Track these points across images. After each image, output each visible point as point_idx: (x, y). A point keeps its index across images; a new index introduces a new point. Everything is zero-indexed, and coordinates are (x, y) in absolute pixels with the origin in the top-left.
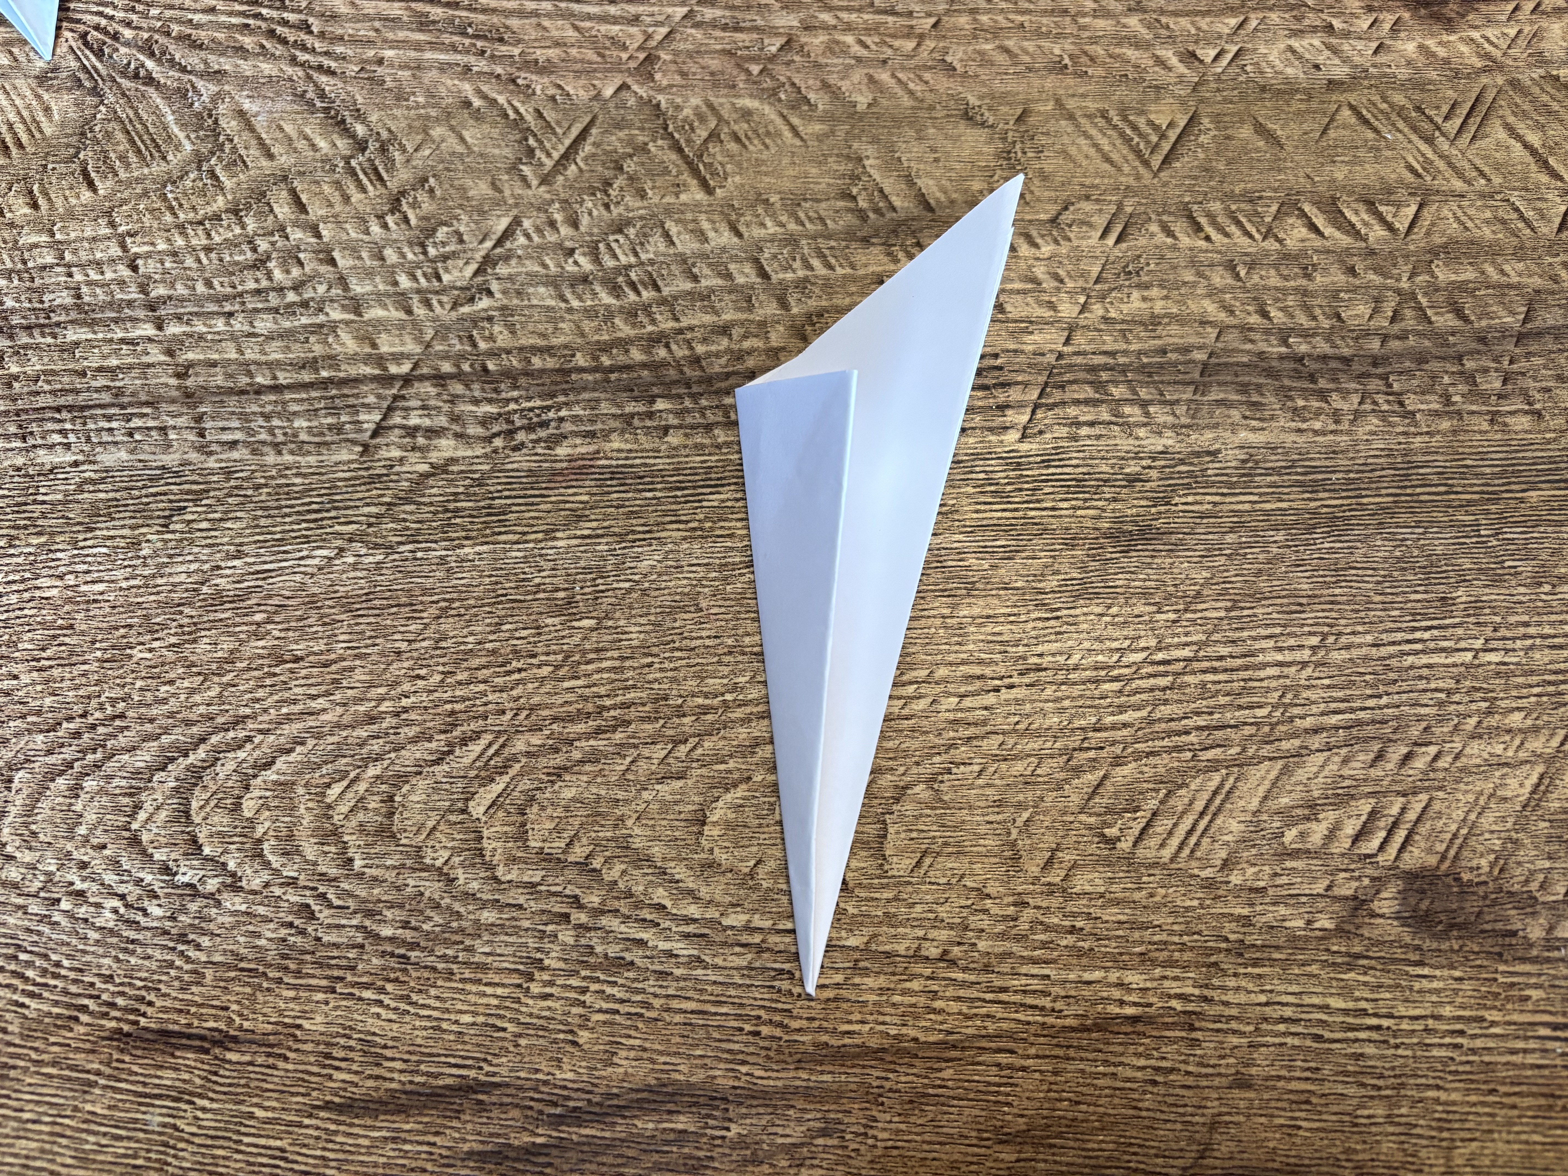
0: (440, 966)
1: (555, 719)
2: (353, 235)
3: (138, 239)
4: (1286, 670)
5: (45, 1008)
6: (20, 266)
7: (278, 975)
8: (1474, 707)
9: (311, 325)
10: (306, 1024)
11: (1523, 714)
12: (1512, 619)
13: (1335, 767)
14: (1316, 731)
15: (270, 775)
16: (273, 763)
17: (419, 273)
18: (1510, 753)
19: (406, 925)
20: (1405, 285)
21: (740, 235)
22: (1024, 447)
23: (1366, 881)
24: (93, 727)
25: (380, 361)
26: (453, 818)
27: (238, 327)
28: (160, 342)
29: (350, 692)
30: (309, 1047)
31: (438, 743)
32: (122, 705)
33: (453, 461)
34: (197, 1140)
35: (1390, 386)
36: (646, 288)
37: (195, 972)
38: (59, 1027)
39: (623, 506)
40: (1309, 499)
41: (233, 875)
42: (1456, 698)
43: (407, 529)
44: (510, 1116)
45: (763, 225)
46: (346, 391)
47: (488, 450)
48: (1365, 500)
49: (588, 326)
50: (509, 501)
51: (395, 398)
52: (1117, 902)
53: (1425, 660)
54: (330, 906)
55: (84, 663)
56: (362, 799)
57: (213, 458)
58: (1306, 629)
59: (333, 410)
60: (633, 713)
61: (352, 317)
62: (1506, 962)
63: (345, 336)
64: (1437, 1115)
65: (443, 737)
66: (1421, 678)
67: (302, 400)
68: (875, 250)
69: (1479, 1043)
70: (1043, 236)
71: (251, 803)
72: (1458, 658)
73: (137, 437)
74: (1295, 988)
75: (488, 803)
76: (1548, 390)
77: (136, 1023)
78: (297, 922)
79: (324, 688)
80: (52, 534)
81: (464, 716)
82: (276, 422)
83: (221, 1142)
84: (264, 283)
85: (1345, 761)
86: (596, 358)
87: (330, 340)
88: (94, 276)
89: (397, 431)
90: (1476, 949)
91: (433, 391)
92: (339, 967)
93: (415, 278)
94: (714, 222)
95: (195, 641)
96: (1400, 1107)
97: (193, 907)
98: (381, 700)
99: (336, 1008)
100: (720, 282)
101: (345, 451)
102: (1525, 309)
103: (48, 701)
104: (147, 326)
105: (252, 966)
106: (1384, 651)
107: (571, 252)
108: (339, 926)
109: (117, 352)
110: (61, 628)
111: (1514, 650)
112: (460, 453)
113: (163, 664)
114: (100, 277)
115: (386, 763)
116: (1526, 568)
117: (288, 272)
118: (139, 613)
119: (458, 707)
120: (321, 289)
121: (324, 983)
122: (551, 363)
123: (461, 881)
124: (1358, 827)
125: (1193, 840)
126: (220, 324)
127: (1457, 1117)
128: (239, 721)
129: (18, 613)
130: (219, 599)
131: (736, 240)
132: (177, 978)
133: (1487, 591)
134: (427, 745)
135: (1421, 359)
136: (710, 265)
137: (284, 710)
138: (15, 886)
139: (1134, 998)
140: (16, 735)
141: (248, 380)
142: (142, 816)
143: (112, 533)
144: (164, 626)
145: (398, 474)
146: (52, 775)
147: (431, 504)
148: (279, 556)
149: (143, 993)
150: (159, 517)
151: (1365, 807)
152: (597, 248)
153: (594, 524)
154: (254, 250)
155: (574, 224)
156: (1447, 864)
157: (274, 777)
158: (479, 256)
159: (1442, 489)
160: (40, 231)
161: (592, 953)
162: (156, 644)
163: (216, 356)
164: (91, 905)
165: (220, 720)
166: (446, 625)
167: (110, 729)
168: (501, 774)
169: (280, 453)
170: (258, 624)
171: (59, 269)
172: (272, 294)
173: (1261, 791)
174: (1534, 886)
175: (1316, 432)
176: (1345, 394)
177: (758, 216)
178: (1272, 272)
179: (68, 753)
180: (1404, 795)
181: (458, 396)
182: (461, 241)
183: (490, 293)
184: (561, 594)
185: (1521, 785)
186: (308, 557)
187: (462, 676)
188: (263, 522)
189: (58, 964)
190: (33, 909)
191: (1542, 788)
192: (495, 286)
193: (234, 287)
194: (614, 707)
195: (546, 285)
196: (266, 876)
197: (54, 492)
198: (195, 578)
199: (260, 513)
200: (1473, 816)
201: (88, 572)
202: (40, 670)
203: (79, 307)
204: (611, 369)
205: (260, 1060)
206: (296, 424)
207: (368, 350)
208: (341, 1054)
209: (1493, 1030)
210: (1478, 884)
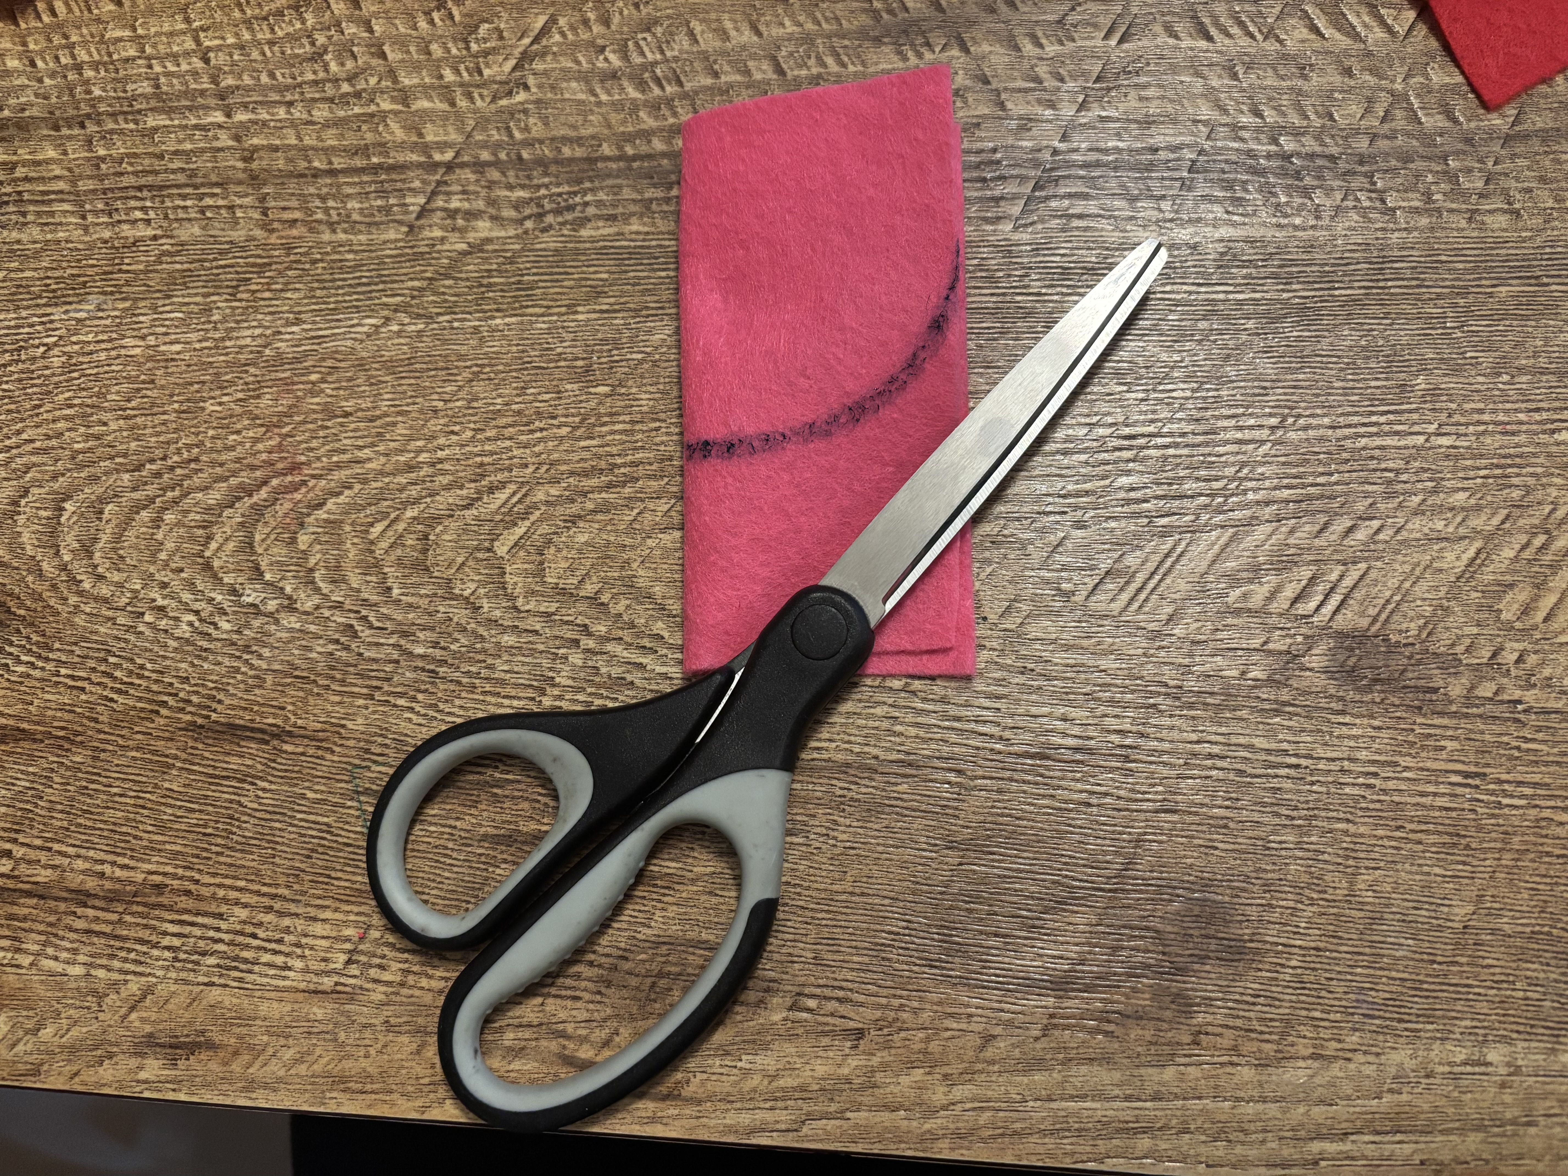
0: (465, 680)
1: (572, 473)
2: (402, 30)
3: (210, 33)
4: (1244, 448)
5: (131, 703)
6: (106, 58)
7: (326, 682)
8: (1419, 486)
9: (363, 114)
10: (350, 725)
11: (1467, 494)
12: (1467, 406)
13: (1282, 537)
14: (1267, 503)
15: (322, 514)
16: (324, 504)
17: (462, 67)
18: (1451, 529)
19: (435, 645)
20: (1398, 86)
21: (759, 34)
22: (1016, 237)
23: (1300, 639)
24: (172, 469)
25: (426, 148)
26: (480, 555)
27: (297, 115)
28: (228, 128)
29: (392, 444)
30: (351, 743)
31: (469, 490)
32: (197, 450)
33: (489, 240)
34: (258, 814)
35: (1375, 184)
36: (670, 83)
37: (257, 677)
38: (143, 719)
39: (639, 284)
40: (1283, 291)
41: (290, 598)
42: (1404, 477)
43: (446, 301)
44: (520, 807)
45: (782, 25)
46: (394, 176)
47: (520, 231)
48: (1337, 293)
49: (614, 118)
50: (536, 278)
51: (439, 183)
52: (1068, 648)
53: (1378, 442)
54: (371, 627)
55: (164, 413)
56: (401, 536)
57: (275, 235)
58: (1267, 410)
59: (383, 193)
60: (641, 471)
61: (400, 107)
62: (1425, 715)
63: (394, 126)
64: (1345, 845)
65: (473, 485)
66: (1372, 458)
67: (355, 184)
68: (886, 49)
69: (1391, 785)
70: (1047, 37)
71: (305, 537)
72: (1410, 441)
73: (209, 214)
74: (1223, 730)
75: (511, 543)
76: (1529, 190)
77: (208, 717)
78: (343, 639)
79: (369, 440)
80: (135, 300)
81: (491, 468)
82: (331, 203)
83: (278, 817)
84: (322, 75)
85: (1292, 532)
86: (620, 148)
87: (381, 128)
88: (171, 68)
89: (439, 214)
90: (1397, 702)
91: (472, 177)
92: (378, 678)
93: (458, 72)
94: (736, 22)
95: (258, 397)
96: (1310, 836)
97: (256, 623)
98: (419, 451)
99: (374, 712)
100: (738, 78)
101: (392, 231)
102: (1515, 112)
103: (133, 445)
104: (218, 113)
105: (305, 674)
106: (1339, 433)
107: (602, 49)
108: (378, 644)
109: (191, 138)
110: (143, 382)
111: (1466, 435)
112: (495, 234)
113: (231, 416)
114: (175, 69)
115: (422, 506)
116: (1487, 360)
117: (343, 64)
118: (211, 371)
119: (486, 460)
120: (373, 81)
121: (365, 691)
122: (579, 152)
123: (485, 610)
124: (1298, 591)
125: (1142, 596)
126: (281, 112)
127: (1364, 847)
128: (295, 467)
129: (106, 368)
130: (279, 360)
131: (755, 38)
132: (243, 682)
133: (1447, 379)
134: (459, 492)
135: (1406, 158)
136: (729, 62)
137: (335, 459)
138: (106, 600)
139: (1076, 731)
140: (106, 473)
141: (306, 164)
142: (213, 545)
143: (187, 300)
144: (232, 383)
145: (439, 252)
146: (138, 508)
147: (467, 279)
148: (333, 324)
149: (214, 693)
150: (227, 287)
151: (1306, 573)
152: (626, 46)
153: (612, 300)
154: (313, 44)
155: (606, 22)
156: (1378, 625)
157: (325, 516)
158: (517, 52)
159: (1414, 283)
160: (124, 27)
161: (597, 674)
162: (225, 399)
163: (278, 142)
164: (171, 618)
165: (280, 466)
166: (478, 387)
167: (187, 471)
168: (523, 519)
169: (334, 231)
170: (313, 383)
171: (140, 62)
172: (328, 85)
173: (1210, 555)
174: (1460, 649)
175: (1296, 228)
176: (1329, 191)
177: (778, 16)
178: (1270, 72)
179: (151, 490)
180: (1345, 564)
181: (494, 182)
182: (501, 38)
183: (526, 87)
184: (580, 363)
185: (1458, 558)
186: (358, 325)
187: (491, 433)
188: (318, 293)
189: (142, 667)
190: (121, 620)
191: (1478, 561)
192: (531, 81)
193: (294, 78)
194: (624, 465)
195: (577, 80)
196: (316, 600)
197: (137, 263)
198: (259, 341)
199: (316, 285)
200: (1407, 585)
201: (167, 334)
202: (126, 418)
203: (158, 96)
204: (634, 158)
205: (311, 752)
206: (349, 206)
207: (414, 138)
208: (378, 750)
209: (1405, 774)
210: (1405, 645)
